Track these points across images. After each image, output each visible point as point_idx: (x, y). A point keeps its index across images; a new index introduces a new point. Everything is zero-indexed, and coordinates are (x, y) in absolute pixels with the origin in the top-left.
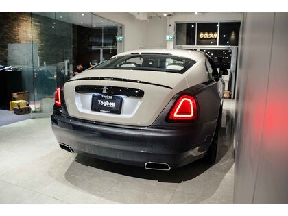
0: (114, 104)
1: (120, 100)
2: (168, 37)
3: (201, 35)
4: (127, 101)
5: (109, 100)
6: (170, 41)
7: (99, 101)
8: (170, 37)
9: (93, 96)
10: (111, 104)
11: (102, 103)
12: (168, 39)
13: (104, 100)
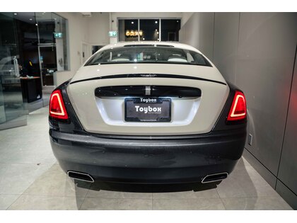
0: (160, 109)
1: (168, 103)
2: (111, 33)
3: (128, 33)
4: (177, 104)
5: (152, 105)
6: (113, 37)
7: (137, 107)
8: (113, 33)
9: (126, 101)
10: (155, 109)
11: (141, 109)
12: (111, 35)
13: (144, 105)
